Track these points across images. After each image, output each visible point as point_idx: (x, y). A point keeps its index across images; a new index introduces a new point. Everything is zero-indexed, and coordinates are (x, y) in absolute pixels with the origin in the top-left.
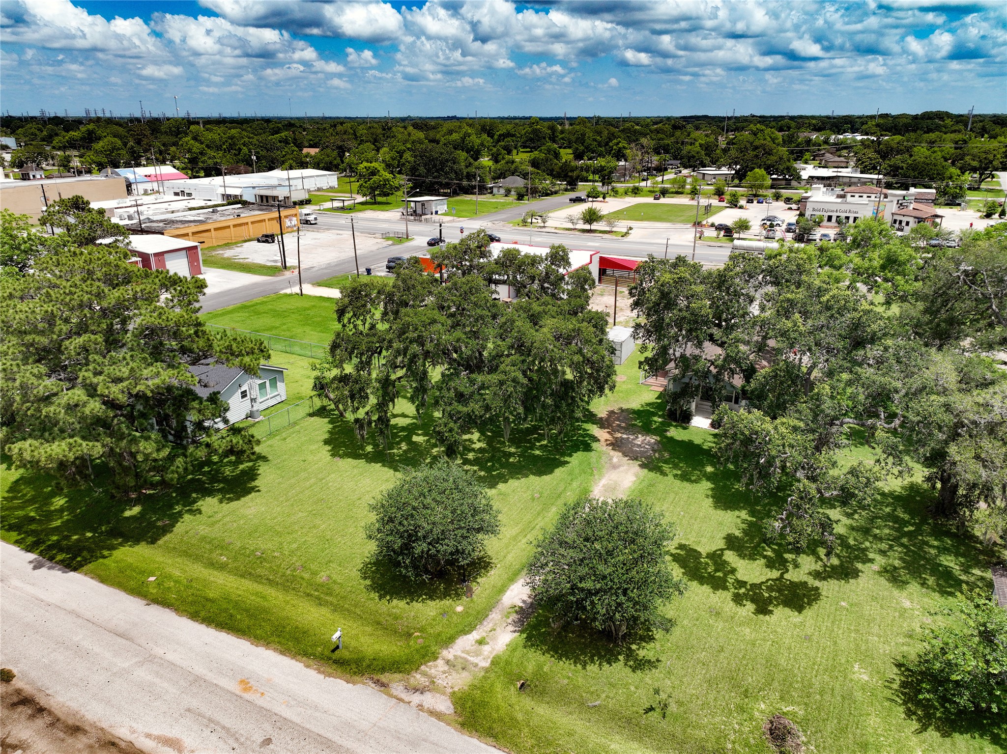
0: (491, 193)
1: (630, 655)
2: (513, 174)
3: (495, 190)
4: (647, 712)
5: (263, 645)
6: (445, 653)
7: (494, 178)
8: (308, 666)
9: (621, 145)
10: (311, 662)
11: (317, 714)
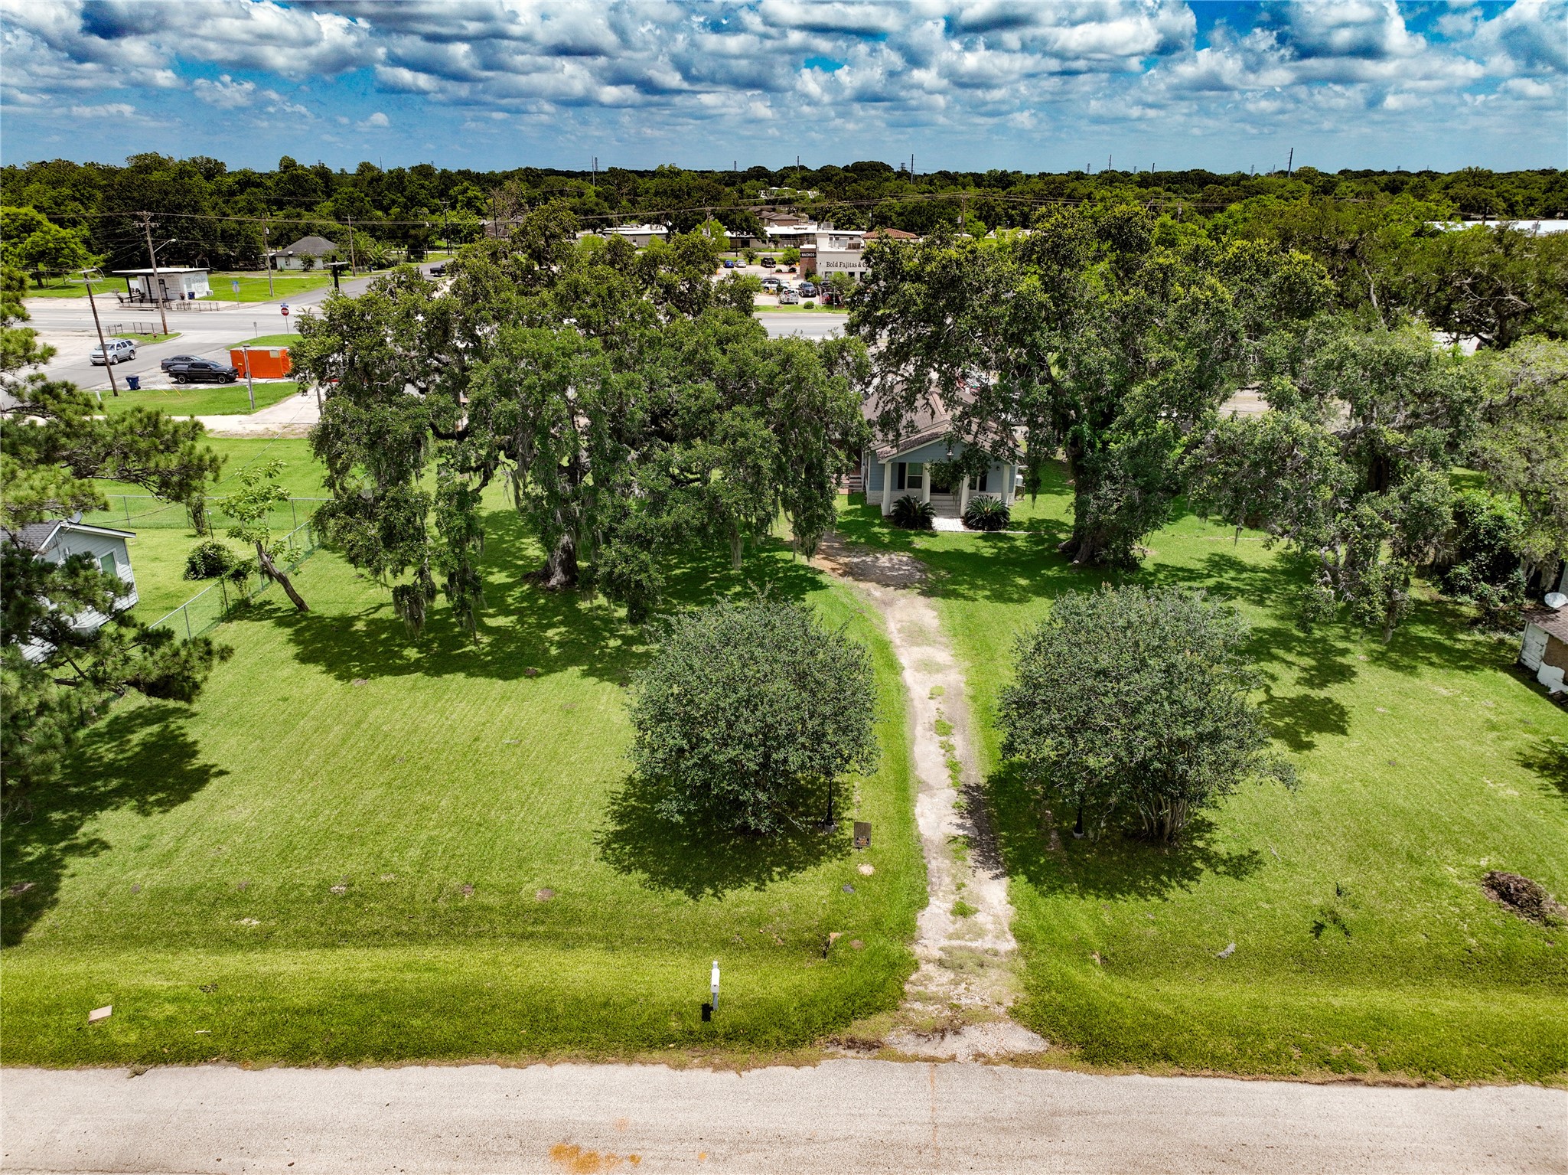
0: (274, 266)
1: (1208, 859)
2: (306, 234)
3: (280, 262)
4: (1317, 936)
5: (534, 1061)
6: (918, 950)
7: (273, 244)
8: (680, 1066)
9: (470, 193)
10: (683, 1056)
11: (797, 1152)
